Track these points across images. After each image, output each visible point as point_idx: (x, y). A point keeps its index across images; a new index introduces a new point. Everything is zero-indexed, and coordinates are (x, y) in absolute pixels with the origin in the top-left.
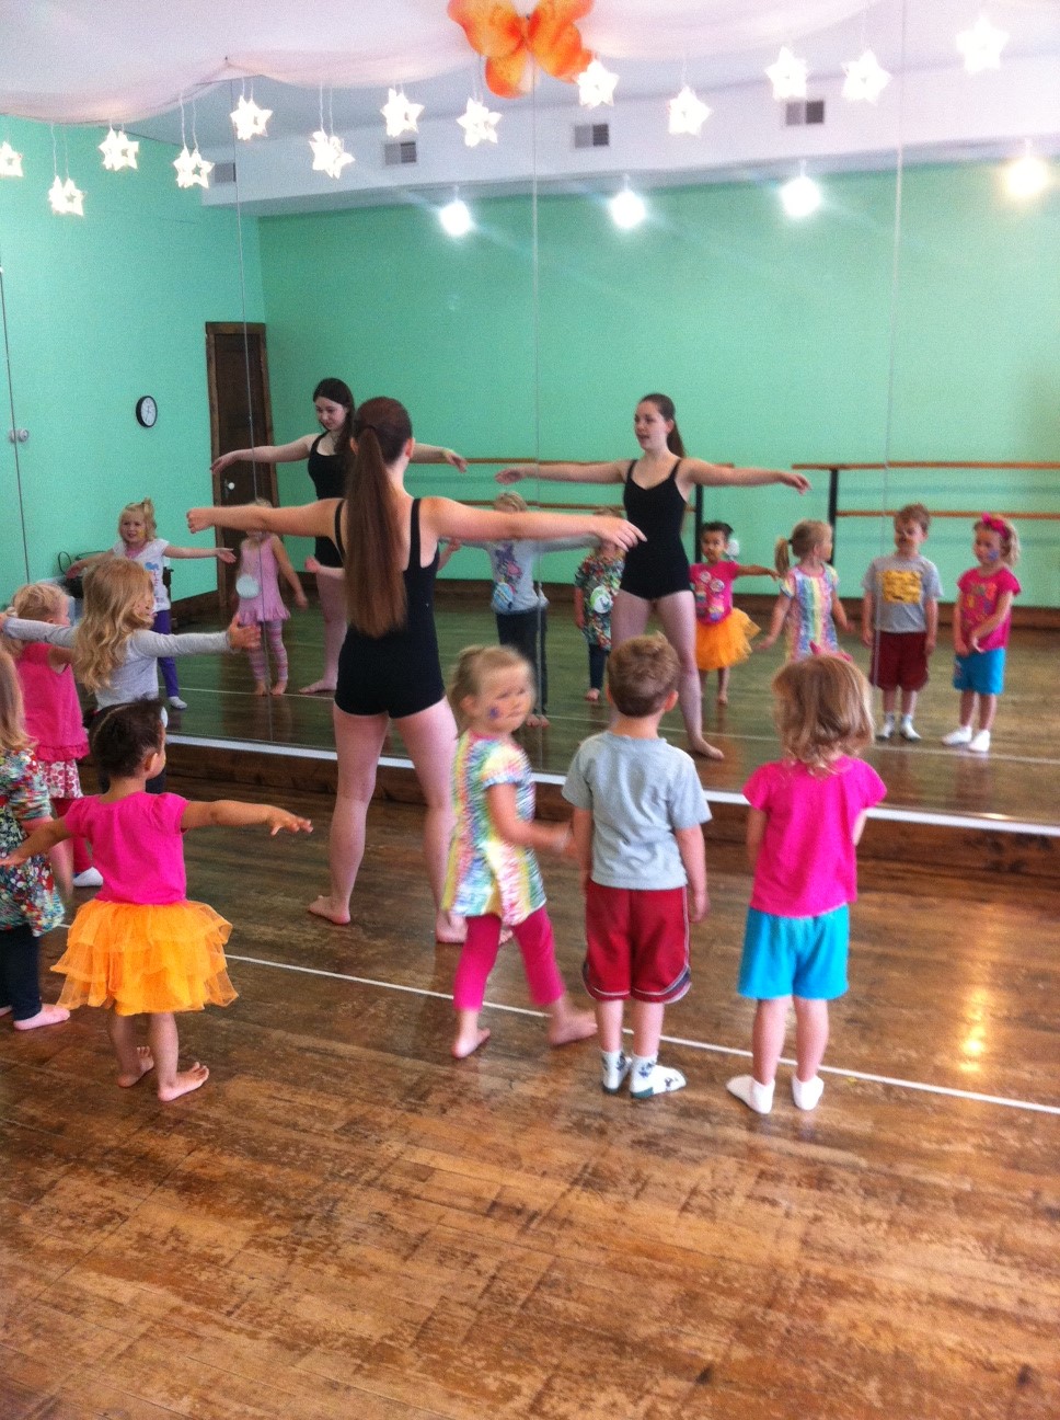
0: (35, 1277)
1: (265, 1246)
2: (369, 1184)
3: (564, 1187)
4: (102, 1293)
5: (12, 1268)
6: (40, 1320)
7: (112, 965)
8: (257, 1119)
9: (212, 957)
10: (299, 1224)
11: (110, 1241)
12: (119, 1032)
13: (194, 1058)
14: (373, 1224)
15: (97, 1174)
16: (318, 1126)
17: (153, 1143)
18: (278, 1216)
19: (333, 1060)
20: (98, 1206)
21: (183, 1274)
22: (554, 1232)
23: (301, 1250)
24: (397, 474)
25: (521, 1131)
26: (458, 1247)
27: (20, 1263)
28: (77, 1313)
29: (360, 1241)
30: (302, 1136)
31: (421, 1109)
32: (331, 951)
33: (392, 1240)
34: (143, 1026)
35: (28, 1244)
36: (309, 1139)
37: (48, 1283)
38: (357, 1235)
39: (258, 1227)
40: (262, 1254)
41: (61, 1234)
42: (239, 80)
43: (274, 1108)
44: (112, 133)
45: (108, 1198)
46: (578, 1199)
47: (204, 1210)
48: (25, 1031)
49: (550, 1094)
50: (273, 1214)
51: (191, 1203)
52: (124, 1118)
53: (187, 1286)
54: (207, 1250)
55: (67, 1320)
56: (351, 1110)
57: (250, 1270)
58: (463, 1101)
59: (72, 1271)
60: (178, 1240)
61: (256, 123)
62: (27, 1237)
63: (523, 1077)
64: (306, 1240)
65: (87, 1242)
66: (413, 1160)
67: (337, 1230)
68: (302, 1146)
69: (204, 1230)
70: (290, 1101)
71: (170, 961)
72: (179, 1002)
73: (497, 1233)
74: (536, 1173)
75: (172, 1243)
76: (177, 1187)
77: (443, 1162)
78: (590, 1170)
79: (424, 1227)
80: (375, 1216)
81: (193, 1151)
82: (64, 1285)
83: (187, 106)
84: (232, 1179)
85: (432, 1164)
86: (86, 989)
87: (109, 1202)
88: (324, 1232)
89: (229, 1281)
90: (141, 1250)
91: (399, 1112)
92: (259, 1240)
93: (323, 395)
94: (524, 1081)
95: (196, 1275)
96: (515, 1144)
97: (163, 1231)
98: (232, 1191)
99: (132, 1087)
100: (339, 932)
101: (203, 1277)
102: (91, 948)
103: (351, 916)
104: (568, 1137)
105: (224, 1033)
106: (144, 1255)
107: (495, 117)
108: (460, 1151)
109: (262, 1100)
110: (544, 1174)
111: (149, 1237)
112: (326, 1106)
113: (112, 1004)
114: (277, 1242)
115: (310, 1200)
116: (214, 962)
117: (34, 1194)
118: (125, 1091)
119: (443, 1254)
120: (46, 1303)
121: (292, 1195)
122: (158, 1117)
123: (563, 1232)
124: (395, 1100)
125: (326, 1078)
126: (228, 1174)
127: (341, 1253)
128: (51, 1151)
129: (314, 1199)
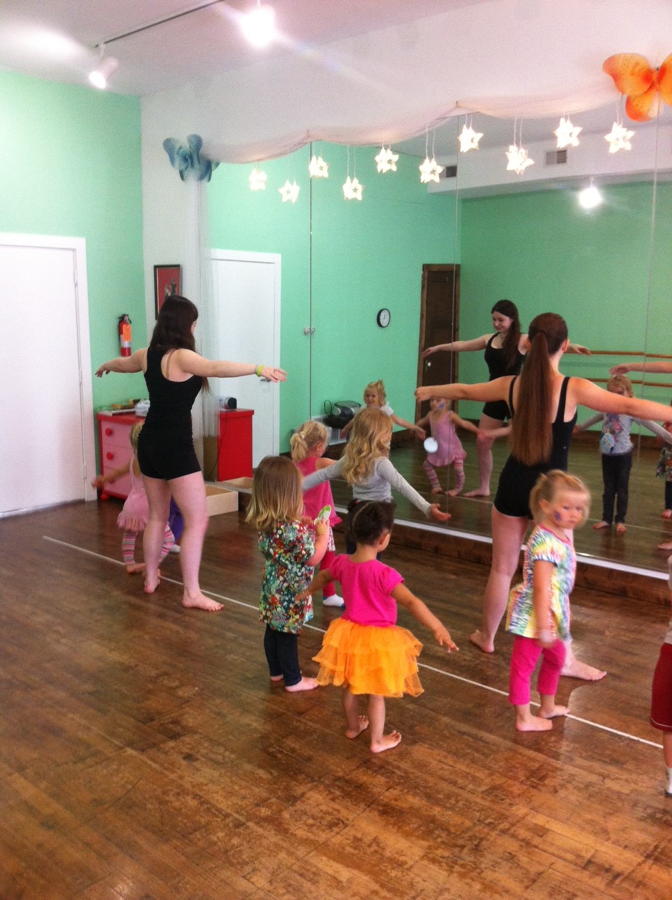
0: (290, 854)
1: (433, 861)
2: (504, 832)
3: (641, 859)
4: (330, 872)
5: (276, 845)
6: (292, 882)
7: (349, 661)
8: (431, 774)
9: (410, 663)
10: (456, 850)
11: (337, 839)
12: (350, 702)
13: (392, 726)
14: (506, 860)
15: (330, 792)
16: (471, 786)
17: (365, 778)
18: (443, 842)
19: (482, 744)
20: (329, 814)
21: (380, 869)
22: (632, 889)
23: (457, 868)
24: (555, 362)
25: (611, 814)
26: (564, 887)
27: (281, 843)
28: (315, 883)
29: (496, 869)
30: (460, 791)
31: (540, 787)
32: (481, 670)
33: (519, 872)
34: (365, 702)
35: (286, 831)
36: (465, 794)
37: (297, 859)
38: (495, 865)
39: (429, 847)
40: (431, 866)
41: (306, 828)
42: (464, 115)
43: (442, 769)
44: (383, 150)
45: (336, 810)
46: (650, 868)
47: (395, 830)
48: (292, 693)
49: (632, 791)
50: (439, 840)
51: (388, 823)
52: (348, 759)
53: (383, 878)
54: (397, 856)
55: (307, 885)
56: (493, 780)
57: (424, 875)
58: (569, 786)
59: (312, 854)
60: (378, 846)
61: (472, 141)
62: (286, 826)
63: (612, 777)
64: (460, 862)
65: (323, 836)
66: (534, 821)
67: (481, 859)
68: (459, 798)
69: (395, 842)
70: (452, 766)
71: (384, 664)
72: (388, 691)
73: (591, 882)
74: (620, 846)
75: (374, 847)
76: (379, 811)
77: (555, 826)
78: (659, 850)
79: (542, 869)
80: (507, 854)
81: (390, 788)
82: (307, 862)
83: (430, 132)
84: (414, 811)
85: (547, 826)
86: (332, 674)
87: (337, 813)
88: (472, 859)
89: (409, 880)
90: (355, 848)
91: (525, 787)
92: (430, 856)
93: (497, 311)
94: (613, 780)
95: (389, 871)
96: (606, 822)
97: (370, 838)
98: (414, 820)
99: (353, 739)
100: (487, 658)
101: (393, 874)
102: (337, 649)
103: (495, 648)
104: (643, 824)
105: (412, 713)
106: (357, 852)
107: (631, 134)
108: (565, 821)
109: (434, 763)
110: (626, 847)
111: (360, 840)
112: (476, 774)
113: (347, 686)
114: (441, 860)
115: (463, 835)
116: (410, 667)
117: (292, 799)
118: (349, 741)
119: (553, 889)
120: (295, 872)
121: (453, 830)
122: (369, 761)
123: (638, 890)
124: (523, 778)
125: (477, 755)
126: (411, 808)
127: (483, 875)
128: (303, 773)
129: (467, 836)
